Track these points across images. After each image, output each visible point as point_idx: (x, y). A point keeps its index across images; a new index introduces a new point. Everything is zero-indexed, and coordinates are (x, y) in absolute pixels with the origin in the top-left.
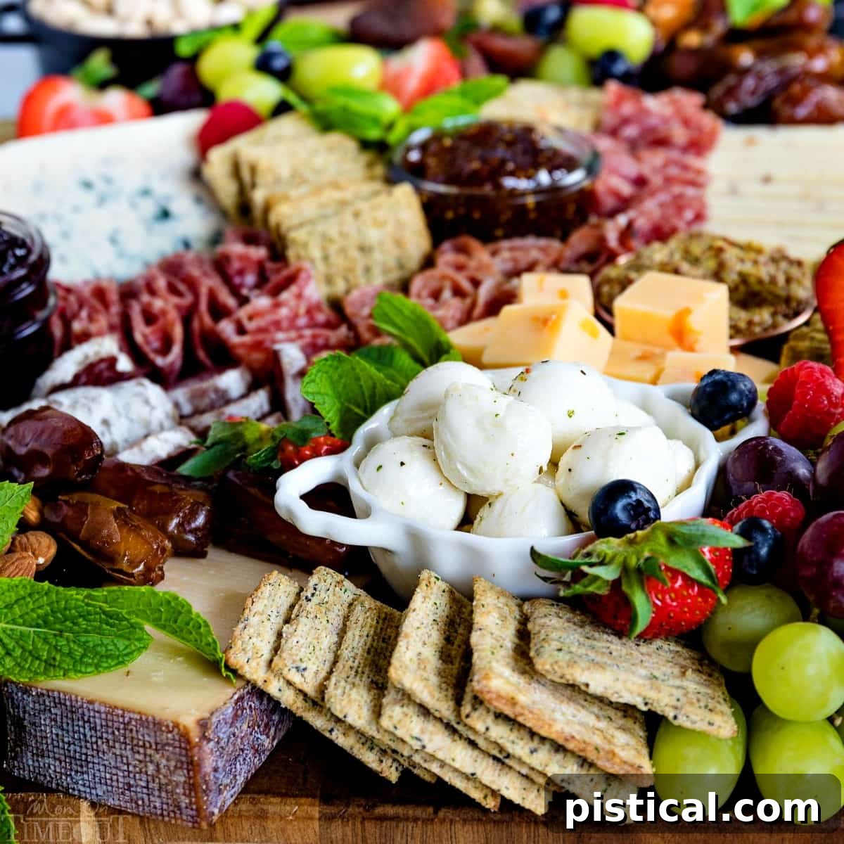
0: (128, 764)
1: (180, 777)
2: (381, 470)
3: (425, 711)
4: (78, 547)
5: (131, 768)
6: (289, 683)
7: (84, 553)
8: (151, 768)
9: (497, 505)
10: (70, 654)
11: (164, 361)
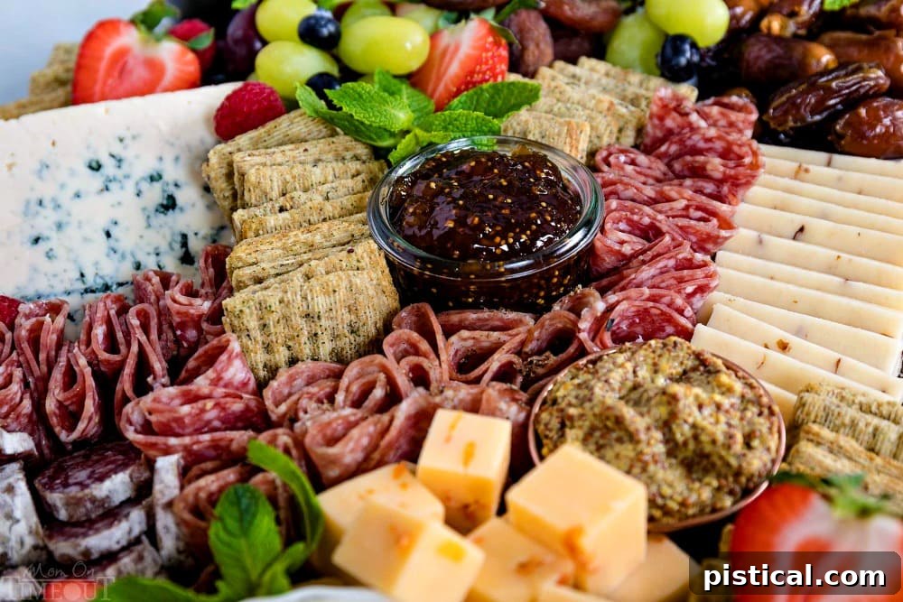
11: (68, 436)
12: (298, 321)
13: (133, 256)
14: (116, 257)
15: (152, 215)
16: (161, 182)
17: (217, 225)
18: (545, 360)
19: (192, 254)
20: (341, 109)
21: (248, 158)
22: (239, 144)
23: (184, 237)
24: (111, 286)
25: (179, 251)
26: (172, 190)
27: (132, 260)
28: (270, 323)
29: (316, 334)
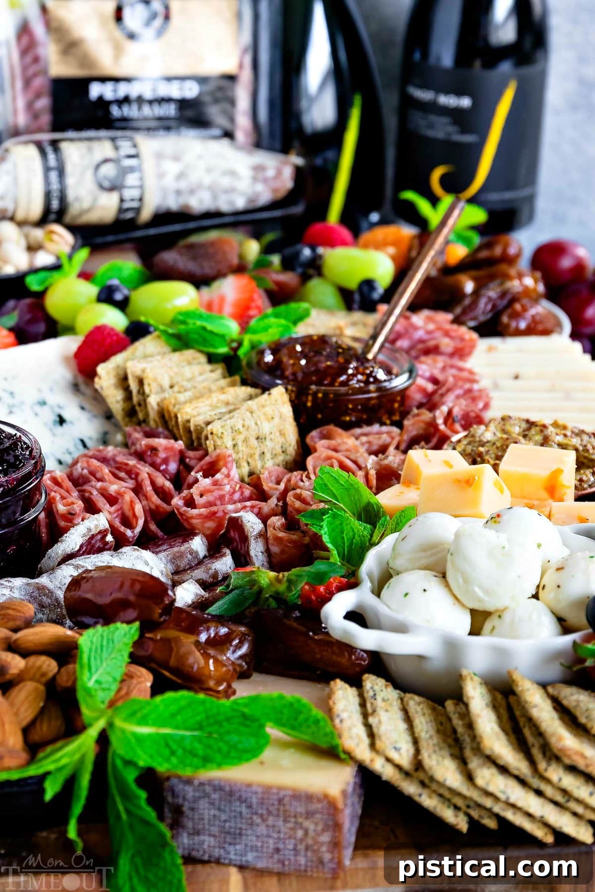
0: (279, 832)
1: (326, 838)
2: (408, 596)
3: (504, 770)
4: (167, 674)
5: (282, 836)
6: (388, 760)
7: (174, 678)
8: (300, 833)
9: (507, 616)
10: (219, 750)
11: (133, 532)
12: (254, 442)
15: (53, 428)
16: (47, 406)
17: (101, 432)
21: (137, 365)
26: (58, 411)
28: (240, 443)
29: (263, 453)
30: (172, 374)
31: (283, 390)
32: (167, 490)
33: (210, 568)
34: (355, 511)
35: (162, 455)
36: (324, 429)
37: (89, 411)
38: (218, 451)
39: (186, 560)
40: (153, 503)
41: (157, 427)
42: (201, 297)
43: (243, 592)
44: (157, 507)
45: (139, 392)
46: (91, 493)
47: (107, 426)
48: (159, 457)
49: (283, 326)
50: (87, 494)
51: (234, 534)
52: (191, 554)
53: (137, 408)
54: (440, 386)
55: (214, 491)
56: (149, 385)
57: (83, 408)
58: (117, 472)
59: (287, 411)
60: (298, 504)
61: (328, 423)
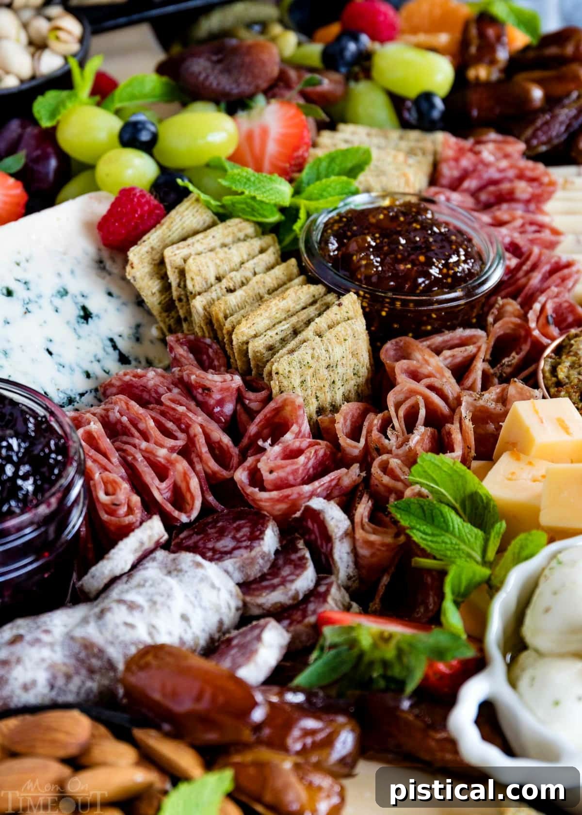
2: (559, 705)
4: (260, 808)
11: (189, 517)
12: (324, 373)
13: (78, 365)
14: (66, 370)
15: (77, 326)
16: (69, 296)
17: (133, 325)
18: (512, 360)
19: (127, 355)
20: (242, 193)
21: (177, 252)
22: (150, 243)
23: (111, 340)
24: (75, 398)
25: (115, 355)
26: (82, 301)
27: (80, 371)
28: (308, 378)
29: (334, 382)
30: (218, 261)
31: (355, 297)
32: (225, 447)
33: (290, 590)
34: (458, 497)
35: (217, 396)
36: (401, 341)
37: (118, 297)
38: (284, 395)
39: (257, 567)
40: (209, 467)
41: (204, 337)
42: (239, 127)
43: (338, 655)
44: (214, 473)
45: (179, 285)
46: (135, 459)
47: (140, 318)
48: (213, 399)
49: (343, 182)
50: (130, 458)
51: (313, 525)
52: (263, 558)
53: (177, 303)
54: (523, 258)
55: (286, 467)
56: (192, 279)
57: (110, 294)
58: (163, 420)
59: (360, 324)
60: (386, 479)
61: (406, 334)
